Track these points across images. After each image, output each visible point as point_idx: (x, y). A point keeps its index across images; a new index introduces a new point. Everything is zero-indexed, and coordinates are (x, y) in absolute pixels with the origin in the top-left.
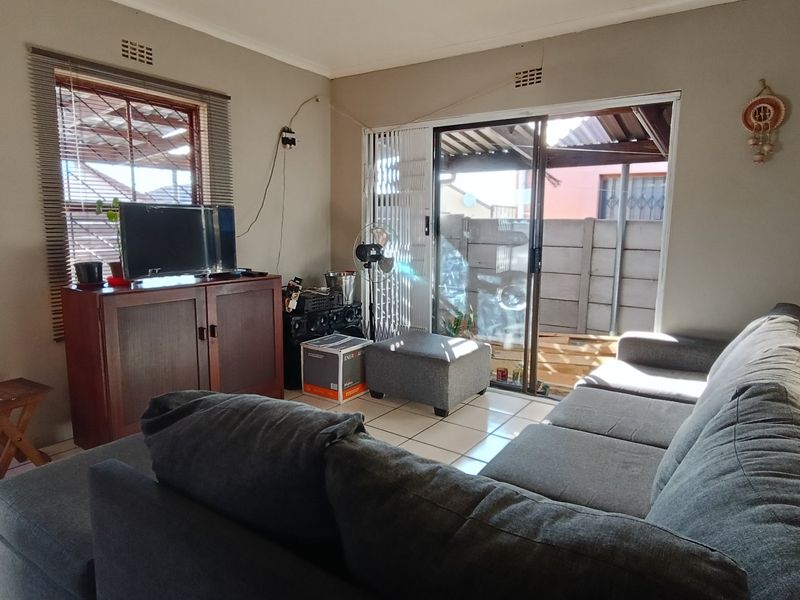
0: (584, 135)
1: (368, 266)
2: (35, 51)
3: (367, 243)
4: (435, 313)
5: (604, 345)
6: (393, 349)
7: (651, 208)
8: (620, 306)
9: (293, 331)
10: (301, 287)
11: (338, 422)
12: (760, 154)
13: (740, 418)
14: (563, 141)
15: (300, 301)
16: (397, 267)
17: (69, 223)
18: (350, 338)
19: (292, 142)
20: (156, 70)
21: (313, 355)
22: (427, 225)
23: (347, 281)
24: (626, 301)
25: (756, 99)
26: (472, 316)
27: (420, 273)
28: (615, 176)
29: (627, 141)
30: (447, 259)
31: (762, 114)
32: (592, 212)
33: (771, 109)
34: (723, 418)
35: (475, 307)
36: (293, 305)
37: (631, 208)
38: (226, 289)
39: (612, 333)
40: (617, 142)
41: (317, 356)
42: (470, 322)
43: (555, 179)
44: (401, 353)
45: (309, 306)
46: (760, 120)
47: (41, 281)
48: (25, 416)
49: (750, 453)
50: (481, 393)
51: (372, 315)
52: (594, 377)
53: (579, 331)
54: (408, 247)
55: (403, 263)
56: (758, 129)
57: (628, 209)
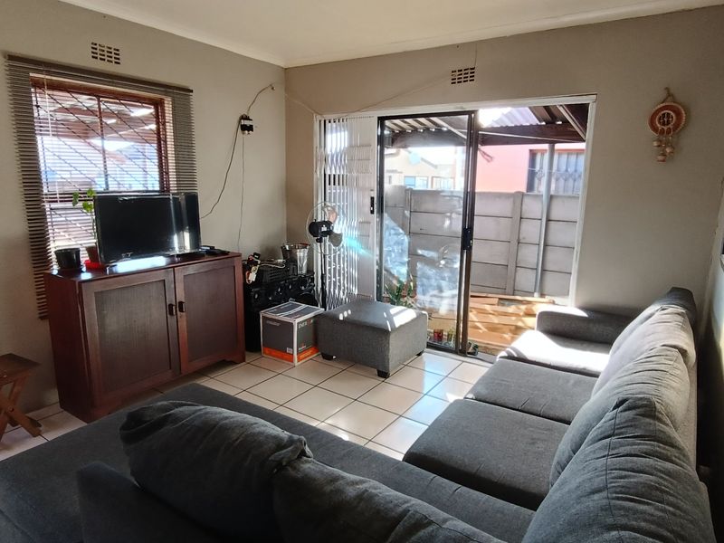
0: (515, 117)
1: (320, 241)
2: (11, 57)
3: (319, 220)
4: (379, 282)
5: (529, 306)
6: (341, 318)
7: (575, 180)
8: (544, 270)
9: (253, 301)
10: (259, 262)
11: (285, 447)
12: (664, 155)
13: (616, 432)
14: (496, 122)
15: (259, 274)
16: (345, 242)
17: (48, 213)
18: (304, 306)
19: (250, 128)
20: (123, 69)
21: (271, 323)
22: (372, 205)
23: (301, 254)
24: (549, 266)
25: (662, 105)
26: (412, 284)
27: (367, 247)
28: (543, 152)
29: (554, 123)
30: (390, 234)
31: (665, 119)
32: (522, 187)
33: (674, 115)
34: (603, 429)
35: (415, 276)
36: (252, 277)
37: (557, 180)
38: (192, 269)
39: (536, 294)
40: (544, 123)
41: (275, 324)
42: (410, 290)
43: (488, 156)
44: (348, 323)
45: (267, 278)
46: (664, 124)
47: (24, 266)
48: (15, 390)
49: (616, 473)
50: (419, 355)
51: (323, 284)
52: (514, 349)
53: (508, 293)
54: (355, 223)
55: (351, 238)
56: (662, 132)
57: (553, 181)
